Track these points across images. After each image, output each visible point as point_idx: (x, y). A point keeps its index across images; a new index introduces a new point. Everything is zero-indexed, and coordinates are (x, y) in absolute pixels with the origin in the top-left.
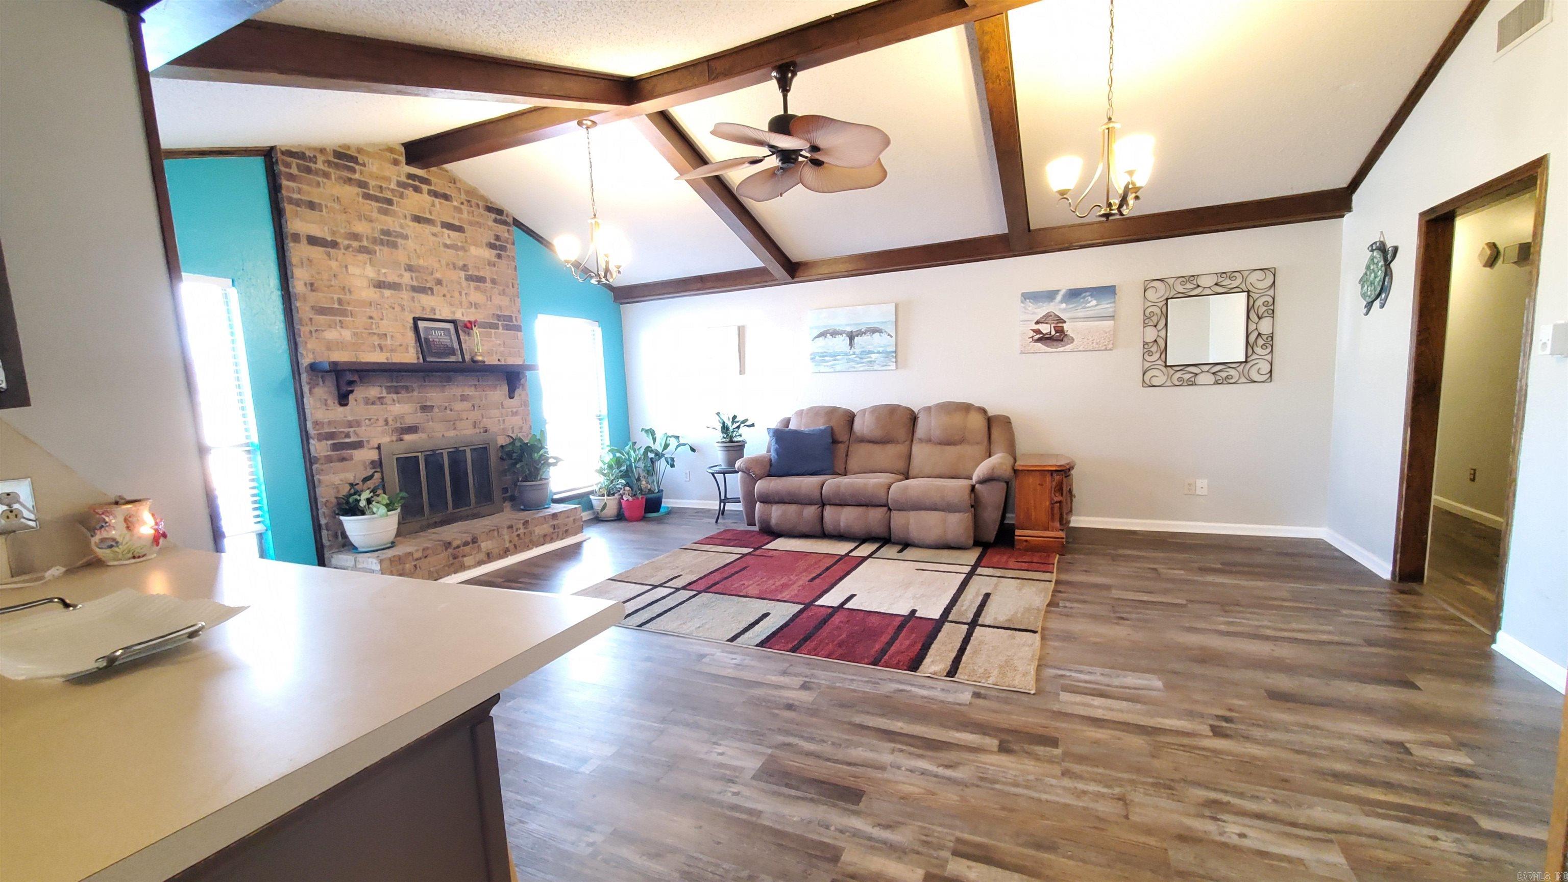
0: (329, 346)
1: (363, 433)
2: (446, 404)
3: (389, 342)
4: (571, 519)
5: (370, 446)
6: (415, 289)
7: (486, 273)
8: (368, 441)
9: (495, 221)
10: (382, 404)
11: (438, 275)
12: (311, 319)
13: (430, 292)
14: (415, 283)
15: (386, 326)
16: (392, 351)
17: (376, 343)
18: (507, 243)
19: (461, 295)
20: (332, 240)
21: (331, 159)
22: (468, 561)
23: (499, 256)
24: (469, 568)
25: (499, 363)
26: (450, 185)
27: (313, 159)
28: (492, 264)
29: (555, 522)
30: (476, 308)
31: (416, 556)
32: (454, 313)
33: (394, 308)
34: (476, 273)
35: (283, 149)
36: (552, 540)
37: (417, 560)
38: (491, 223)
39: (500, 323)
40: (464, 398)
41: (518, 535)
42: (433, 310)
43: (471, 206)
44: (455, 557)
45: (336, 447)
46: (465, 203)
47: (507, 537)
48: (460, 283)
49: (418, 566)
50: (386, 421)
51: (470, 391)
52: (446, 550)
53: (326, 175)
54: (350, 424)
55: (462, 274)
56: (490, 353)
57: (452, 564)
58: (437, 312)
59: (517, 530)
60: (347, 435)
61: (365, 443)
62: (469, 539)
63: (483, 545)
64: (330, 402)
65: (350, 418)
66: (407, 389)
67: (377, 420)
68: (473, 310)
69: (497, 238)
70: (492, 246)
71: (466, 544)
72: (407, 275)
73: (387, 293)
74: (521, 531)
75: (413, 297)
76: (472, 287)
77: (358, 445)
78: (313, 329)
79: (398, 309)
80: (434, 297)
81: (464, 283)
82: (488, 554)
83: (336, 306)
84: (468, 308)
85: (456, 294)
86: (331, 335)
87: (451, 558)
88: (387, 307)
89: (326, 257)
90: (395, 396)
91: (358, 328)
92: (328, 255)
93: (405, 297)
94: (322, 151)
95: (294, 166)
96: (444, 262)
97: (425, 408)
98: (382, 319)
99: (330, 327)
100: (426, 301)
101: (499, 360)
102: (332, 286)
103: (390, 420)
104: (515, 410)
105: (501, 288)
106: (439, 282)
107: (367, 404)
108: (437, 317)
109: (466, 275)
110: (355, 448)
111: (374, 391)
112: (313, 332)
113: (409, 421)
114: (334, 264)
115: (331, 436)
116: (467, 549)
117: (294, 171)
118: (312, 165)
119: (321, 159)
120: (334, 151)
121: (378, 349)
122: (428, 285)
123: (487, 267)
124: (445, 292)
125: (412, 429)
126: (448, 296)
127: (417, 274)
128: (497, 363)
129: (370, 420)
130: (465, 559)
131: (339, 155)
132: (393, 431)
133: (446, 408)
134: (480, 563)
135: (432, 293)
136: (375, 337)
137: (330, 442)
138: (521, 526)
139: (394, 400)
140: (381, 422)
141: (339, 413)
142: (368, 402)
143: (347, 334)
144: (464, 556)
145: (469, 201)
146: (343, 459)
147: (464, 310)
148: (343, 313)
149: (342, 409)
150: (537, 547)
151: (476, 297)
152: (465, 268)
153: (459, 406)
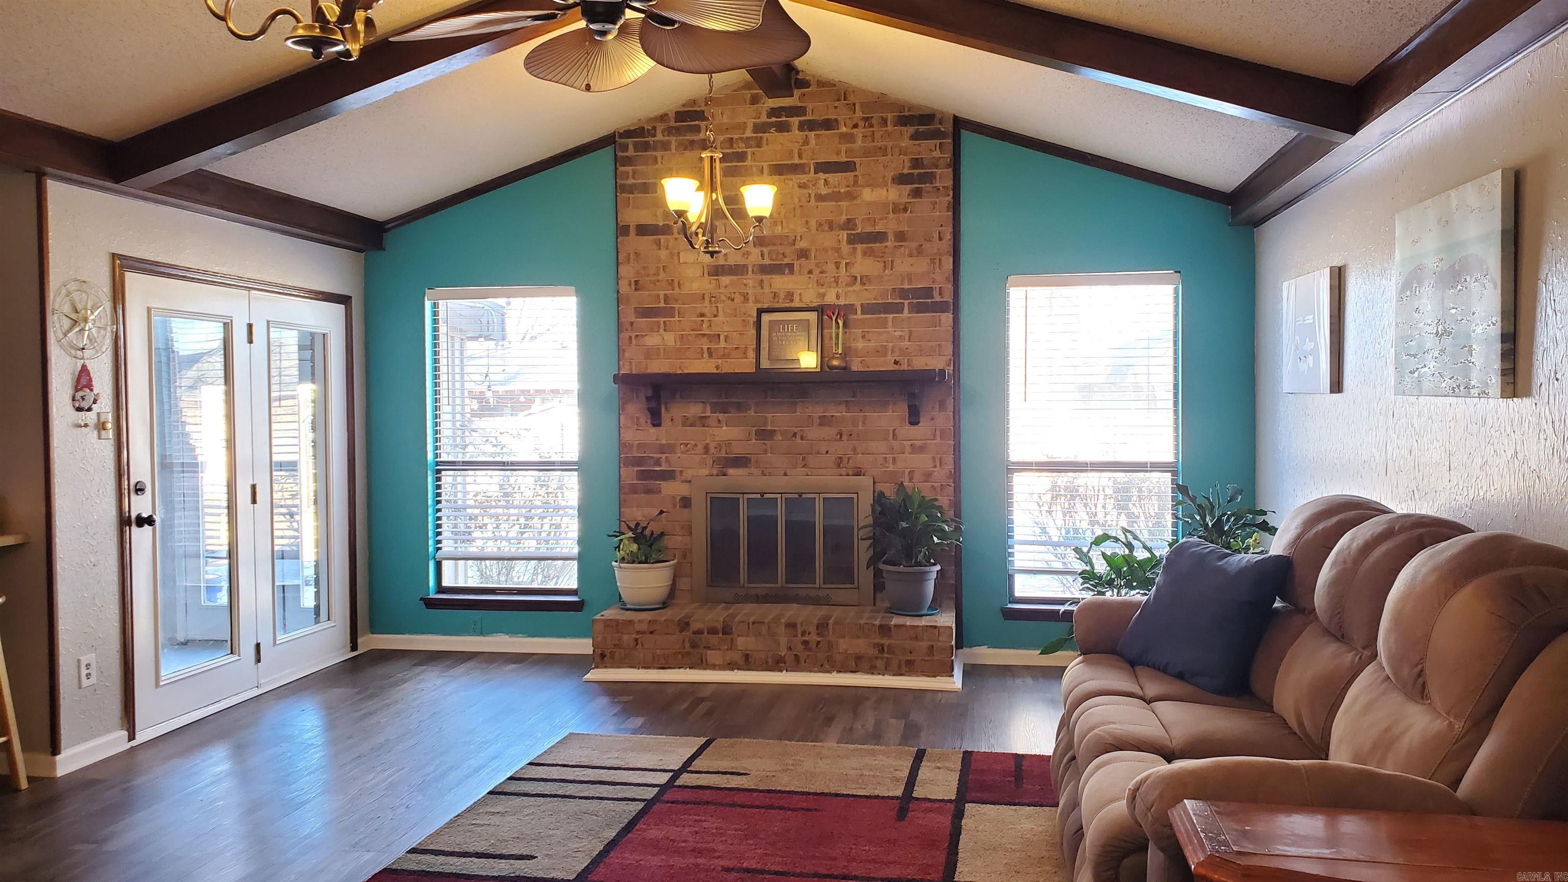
0: (650, 353)
1: (677, 460)
2: (796, 430)
3: (723, 344)
4: (924, 644)
5: (683, 478)
6: (766, 270)
7: (889, 225)
8: (681, 472)
9: (915, 137)
10: (704, 426)
11: (802, 244)
12: (632, 323)
13: (787, 271)
14: (767, 261)
15: (723, 324)
16: (724, 356)
17: (705, 347)
18: (937, 167)
19: (838, 268)
20: (664, 225)
21: (673, 124)
22: (713, 656)
23: (917, 193)
24: (713, 667)
25: (896, 367)
26: (836, 104)
27: (652, 132)
28: (899, 209)
29: (886, 642)
30: (862, 283)
31: (639, 627)
32: (823, 296)
33: (733, 300)
34: (869, 229)
35: (621, 131)
36: (872, 670)
37: (638, 633)
38: (906, 143)
39: (906, 302)
40: (824, 421)
41: (806, 643)
42: (790, 296)
43: (871, 126)
44: (694, 646)
45: (644, 475)
46: (861, 124)
47: (783, 640)
48: (838, 250)
49: (639, 642)
50: (706, 448)
51: (838, 412)
52: (681, 632)
53: (665, 146)
54: (663, 449)
55: (844, 235)
56: (881, 351)
57: (688, 653)
58: (796, 298)
59: (803, 634)
60: (658, 462)
61: (678, 474)
62: (719, 626)
63: (741, 642)
64: (642, 420)
65: (664, 442)
66: (739, 407)
67: (696, 445)
68: (857, 287)
69: (917, 163)
70: (901, 179)
71: (713, 631)
72: (756, 252)
73: (725, 280)
74: (814, 638)
75: (762, 281)
76: (859, 251)
77: (669, 475)
78: (633, 335)
79: (738, 299)
80: (793, 277)
81: (845, 248)
82: (747, 657)
83: (662, 305)
84: (847, 285)
85: (831, 267)
86: (652, 340)
87: (687, 645)
88: (723, 298)
89: (655, 247)
90: (721, 416)
91: (684, 330)
92: (658, 244)
93: (750, 283)
94: (663, 118)
95: (631, 147)
96: (813, 224)
97: (764, 434)
98: (715, 316)
99: (652, 330)
100: (781, 283)
101: (896, 362)
102: (658, 281)
103: (712, 446)
104: (918, 443)
105: (915, 245)
106: (804, 254)
107: (684, 425)
108: (796, 304)
109: (849, 236)
110: (664, 479)
111: (695, 410)
112: (633, 337)
113: (738, 450)
114: (663, 253)
115: (638, 461)
116: (714, 639)
117: (631, 152)
118: (650, 139)
119: (660, 127)
120: (677, 113)
121: (706, 355)
122: (786, 261)
123: (891, 216)
124: (813, 267)
125: (740, 462)
126: (816, 271)
127: (770, 248)
128: (892, 367)
129: (686, 445)
130: (709, 652)
131: (681, 116)
132: (714, 461)
133: (795, 435)
134: (731, 666)
135: (792, 272)
136: (705, 339)
137: (636, 469)
138: (812, 629)
139: (719, 421)
140: (700, 449)
141: (651, 434)
142: (687, 422)
143: (670, 339)
144: (709, 648)
145: (866, 119)
146: (649, 491)
147: (840, 291)
148: (669, 312)
149: (653, 430)
150: (839, 672)
151: (864, 265)
152: (849, 224)
153: (814, 433)
